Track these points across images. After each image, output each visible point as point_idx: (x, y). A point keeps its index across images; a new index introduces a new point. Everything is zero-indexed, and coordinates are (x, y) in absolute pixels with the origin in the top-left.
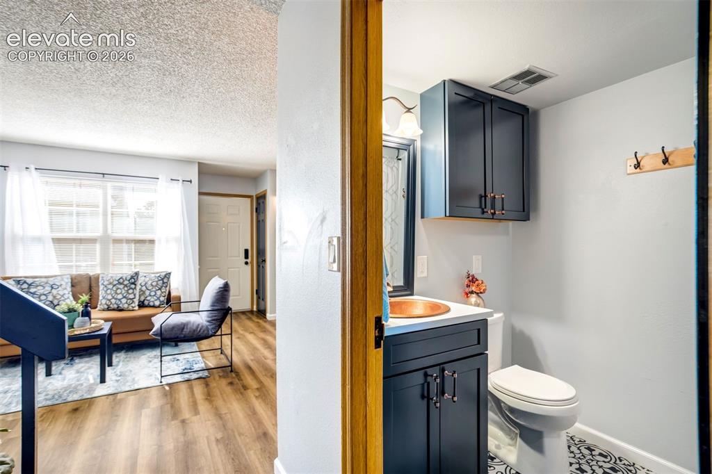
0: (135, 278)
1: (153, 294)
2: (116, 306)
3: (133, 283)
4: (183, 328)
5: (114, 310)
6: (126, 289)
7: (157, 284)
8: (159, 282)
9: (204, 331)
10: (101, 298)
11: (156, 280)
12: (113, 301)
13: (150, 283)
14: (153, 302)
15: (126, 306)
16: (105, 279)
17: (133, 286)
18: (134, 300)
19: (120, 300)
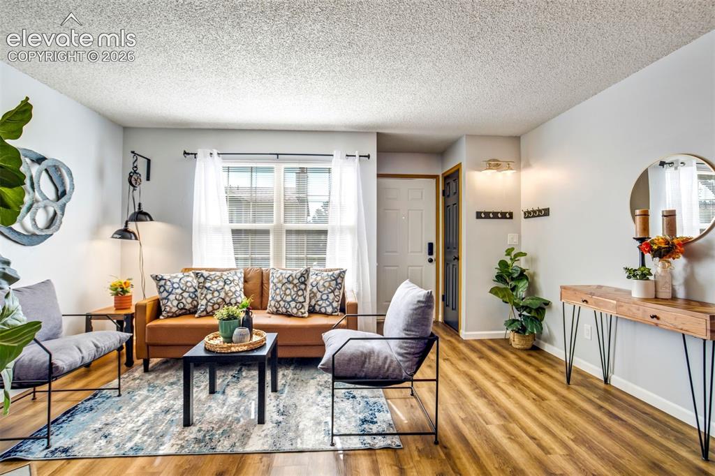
0: (306, 276)
1: (325, 297)
2: (284, 310)
3: (303, 283)
4: (364, 363)
5: (282, 314)
6: (295, 289)
7: (330, 285)
8: (332, 282)
9: (394, 370)
10: (270, 299)
11: (329, 279)
12: (282, 303)
13: (321, 283)
14: (325, 307)
15: (295, 311)
16: (274, 275)
17: (303, 286)
18: (304, 304)
19: (289, 303)
